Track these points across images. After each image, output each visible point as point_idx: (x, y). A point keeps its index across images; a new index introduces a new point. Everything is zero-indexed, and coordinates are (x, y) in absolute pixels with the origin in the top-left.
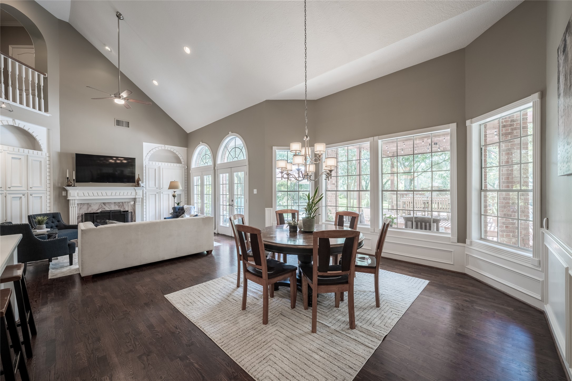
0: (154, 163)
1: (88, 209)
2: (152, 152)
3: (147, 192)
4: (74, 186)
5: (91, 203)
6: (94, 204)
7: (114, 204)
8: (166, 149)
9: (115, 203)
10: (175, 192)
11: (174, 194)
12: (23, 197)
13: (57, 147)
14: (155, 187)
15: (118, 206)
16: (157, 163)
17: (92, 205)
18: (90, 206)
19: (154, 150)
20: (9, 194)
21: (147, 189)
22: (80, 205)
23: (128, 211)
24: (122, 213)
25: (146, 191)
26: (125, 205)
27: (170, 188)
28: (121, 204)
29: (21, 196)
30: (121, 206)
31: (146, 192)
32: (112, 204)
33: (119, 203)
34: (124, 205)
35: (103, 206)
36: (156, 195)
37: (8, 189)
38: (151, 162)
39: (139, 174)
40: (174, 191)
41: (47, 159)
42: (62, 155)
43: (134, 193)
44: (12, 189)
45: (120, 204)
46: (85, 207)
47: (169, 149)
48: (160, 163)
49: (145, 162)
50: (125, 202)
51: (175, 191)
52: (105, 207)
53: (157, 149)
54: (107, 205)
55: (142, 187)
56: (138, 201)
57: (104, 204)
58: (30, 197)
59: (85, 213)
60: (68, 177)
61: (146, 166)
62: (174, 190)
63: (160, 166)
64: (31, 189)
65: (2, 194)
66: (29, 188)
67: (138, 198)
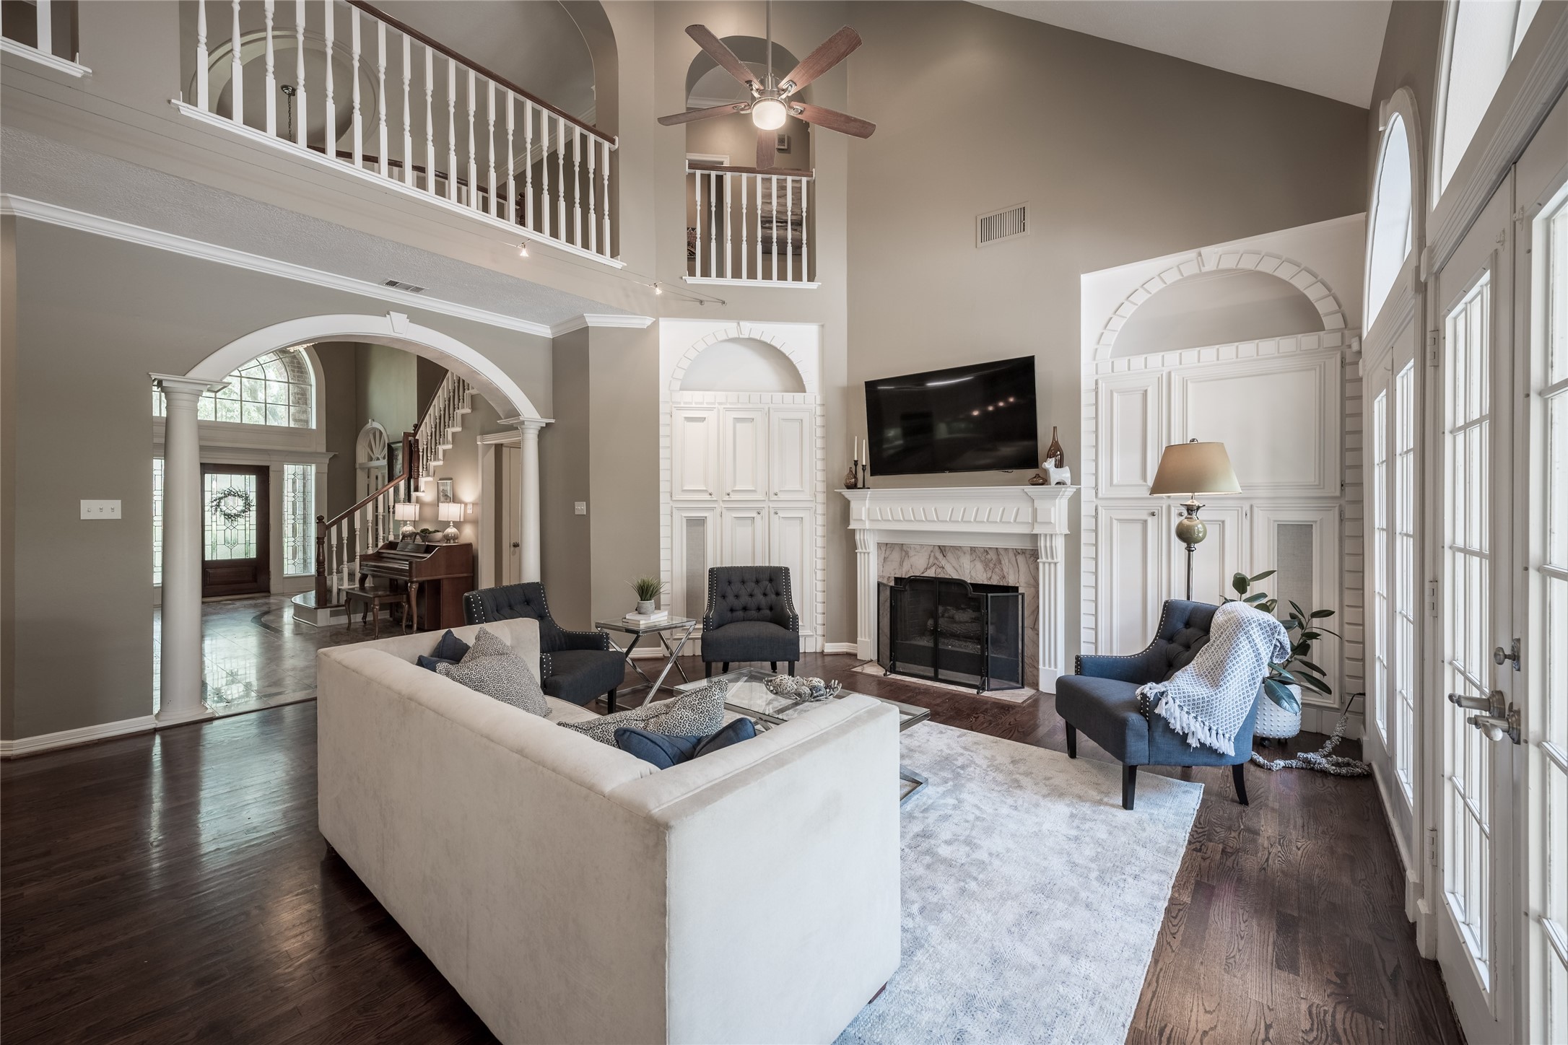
0: (1138, 361)
1: (901, 564)
2: (1128, 310)
3: (1100, 508)
4: (864, 487)
5: (909, 546)
6: (915, 549)
7: (971, 554)
8: (1206, 269)
9: (973, 550)
10: (1190, 509)
11: (1186, 522)
12: (758, 518)
13: (841, 378)
14: (1141, 482)
15: (981, 561)
16: (1155, 359)
17: (911, 553)
18: (907, 553)
19: (1141, 298)
20: (728, 509)
21: (1100, 495)
22: (883, 549)
23: (1015, 589)
24: (972, 593)
25: (1100, 503)
26: (1005, 561)
27: (1162, 485)
28: (992, 555)
29: (754, 514)
30: (991, 565)
31: (1096, 509)
32: (965, 553)
33: (986, 551)
34: (1003, 562)
35: (940, 556)
36: (1145, 521)
37: (727, 498)
38: (1121, 364)
39: (1055, 428)
40: (1189, 503)
41: (819, 411)
42: (847, 392)
43: (1026, 515)
44: (733, 497)
45: (989, 557)
46: (896, 556)
47: (1248, 263)
48: (1172, 357)
49: (1097, 365)
50: (1006, 549)
51: (1196, 503)
52: (943, 562)
53: (1155, 287)
54: (950, 555)
55: (1058, 483)
56: (1046, 547)
57: (942, 551)
58: (775, 518)
59: (896, 579)
60: (856, 459)
61: (1100, 382)
62: (1187, 498)
63: (1169, 374)
64: (775, 498)
65: (712, 509)
66: (771, 494)
67: (1046, 535)
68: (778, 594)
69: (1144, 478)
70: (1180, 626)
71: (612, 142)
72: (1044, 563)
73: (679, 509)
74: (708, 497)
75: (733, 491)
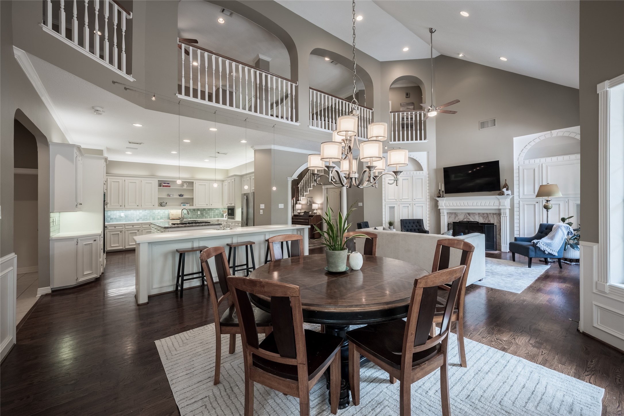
0: (532, 161)
1: (455, 218)
2: (529, 147)
3: (520, 201)
4: (443, 197)
5: (458, 213)
6: (460, 214)
7: (479, 215)
8: (553, 136)
9: (479, 214)
10: (547, 201)
11: (546, 204)
12: (410, 206)
13: (434, 166)
14: (533, 194)
15: (482, 217)
16: (537, 160)
17: (458, 215)
18: (457, 215)
19: (533, 143)
20: (401, 204)
21: (520, 198)
22: (449, 214)
23: (494, 224)
24: (480, 225)
25: (520, 200)
26: (490, 216)
27: (539, 195)
28: (485, 215)
29: (408, 205)
30: (485, 218)
31: (519, 202)
32: (476, 215)
33: (483, 214)
34: (489, 217)
35: (468, 216)
36: (535, 205)
37: (400, 201)
38: (527, 162)
39: (506, 180)
40: (547, 199)
41: (427, 176)
42: (437, 171)
43: (497, 203)
44: (402, 200)
45: (484, 215)
46: (453, 216)
47: (566, 134)
48: (543, 160)
49: (519, 162)
50: (490, 213)
51: (549, 199)
52: (469, 217)
53: (537, 141)
54: (471, 215)
55: (507, 195)
56: (503, 212)
57: (469, 214)
58: (414, 206)
59: (453, 222)
60: (440, 189)
61: (520, 167)
62: (546, 198)
63: (542, 164)
64: (414, 200)
65: (397, 204)
66: (413, 200)
67: (503, 209)
68: (420, 226)
69: (534, 192)
70: (544, 229)
71: (372, 110)
72: (503, 217)
73: (387, 204)
74: (395, 201)
75: (402, 199)
